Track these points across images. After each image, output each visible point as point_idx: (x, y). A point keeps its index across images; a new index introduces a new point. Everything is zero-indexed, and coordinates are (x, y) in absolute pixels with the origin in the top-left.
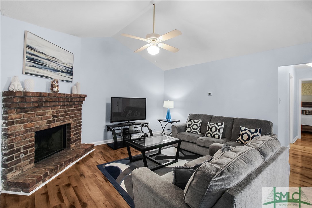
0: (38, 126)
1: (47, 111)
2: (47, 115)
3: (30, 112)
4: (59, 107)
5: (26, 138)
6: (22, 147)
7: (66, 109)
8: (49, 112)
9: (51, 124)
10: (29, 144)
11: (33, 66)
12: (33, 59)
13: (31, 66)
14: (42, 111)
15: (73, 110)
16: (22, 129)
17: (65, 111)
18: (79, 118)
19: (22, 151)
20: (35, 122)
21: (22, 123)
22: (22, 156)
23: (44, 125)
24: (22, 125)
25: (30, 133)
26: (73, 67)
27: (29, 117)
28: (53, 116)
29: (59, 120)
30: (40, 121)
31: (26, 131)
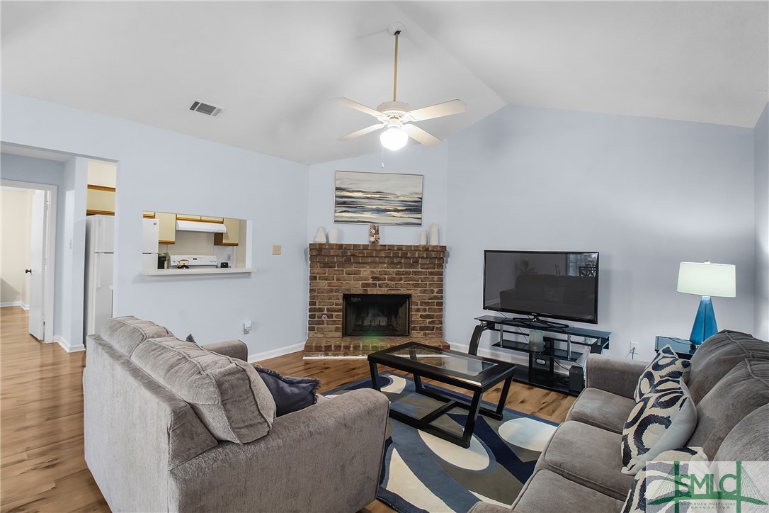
0: (347, 287)
1: (362, 269)
2: (362, 275)
3: (336, 268)
4: (385, 265)
5: (330, 299)
6: (326, 307)
7: (400, 270)
8: (366, 272)
9: (368, 289)
10: (334, 306)
11: (345, 211)
12: (344, 203)
13: (342, 212)
14: (354, 269)
15: (416, 273)
16: (326, 287)
17: (398, 273)
18: (436, 290)
19: (325, 312)
20: (344, 282)
21: (326, 280)
22: (325, 318)
23: (357, 288)
24: (327, 282)
25: (336, 294)
26: (421, 198)
27: (335, 274)
28: (372, 278)
29: (384, 286)
30: (351, 282)
31: (331, 291)
